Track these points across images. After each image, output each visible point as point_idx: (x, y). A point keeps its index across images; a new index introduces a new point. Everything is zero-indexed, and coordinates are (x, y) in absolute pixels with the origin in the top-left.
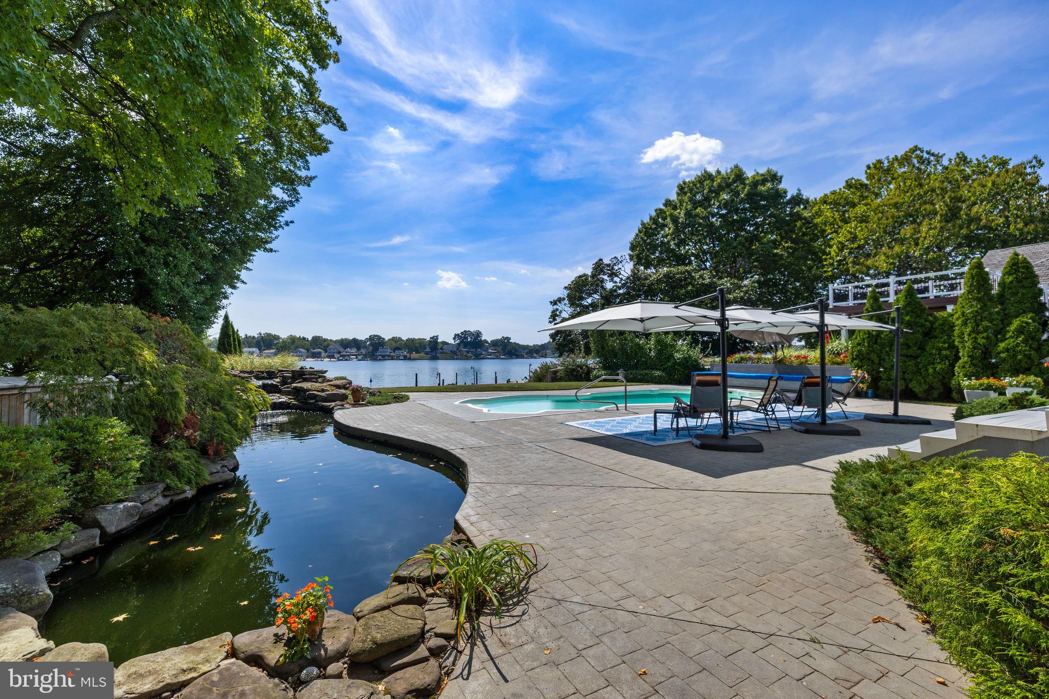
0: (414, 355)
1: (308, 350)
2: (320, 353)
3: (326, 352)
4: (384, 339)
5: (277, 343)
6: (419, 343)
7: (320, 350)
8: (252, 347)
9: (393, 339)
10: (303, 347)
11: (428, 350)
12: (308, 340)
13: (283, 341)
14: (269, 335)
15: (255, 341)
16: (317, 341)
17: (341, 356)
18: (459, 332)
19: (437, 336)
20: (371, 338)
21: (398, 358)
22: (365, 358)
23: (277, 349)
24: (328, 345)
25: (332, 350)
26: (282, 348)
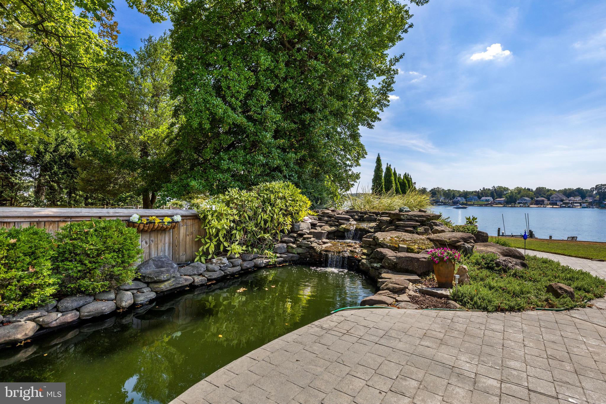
1: (532, 199)
2: (543, 201)
3: (549, 200)
5: (507, 193)
7: (543, 198)
8: (488, 196)
10: (527, 196)
12: (532, 191)
13: (511, 192)
14: (500, 188)
15: (490, 192)
16: (540, 191)
17: (564, 203)
20: (598, 187)
22: (591, 205)
23: (506, 197)
24: (551, 194)
25: (554, 199)
26: (510, 196)
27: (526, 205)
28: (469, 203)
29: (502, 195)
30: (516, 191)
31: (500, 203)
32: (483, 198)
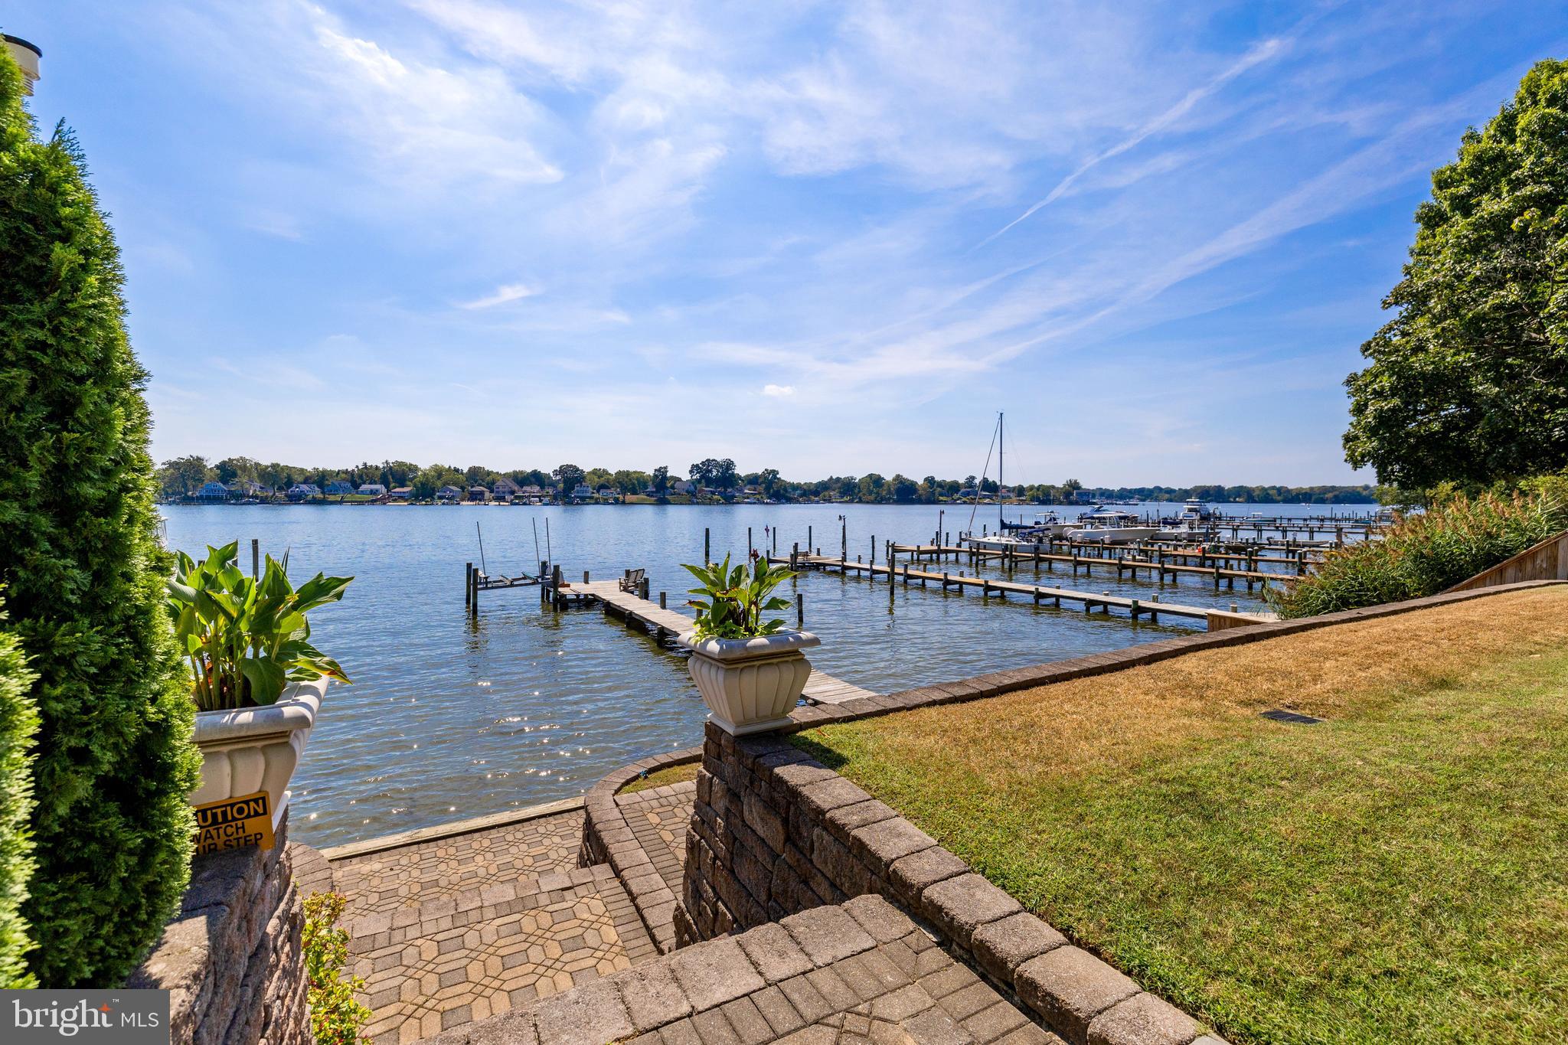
0: (629, 497)
1: (463, 488)
2: (482, 493)
3: (492, 491)
4: (582, 471)
5: (415, 477)
6: (638, 479)
7: (482, 488)
8: (375, 483)
9: (595, 472)
10: (455, 484)
11: (651, 489)
12: (462, 473)
13: (425, 474)
14: (401, 464)
15: (379, 473)
16: (476, 475)
17: (516, 498)
18: (699, 462)
19: (666, 468)
20: (563, 470)
21: (606, 503)
22: (554, 500)
23: (415, 486)
24: (493, 482)
25: (501, 489)
26: (422, 484)
27: (452, 500)
28: (332, 498)
29: (405, 480)
30: (433, 473)
31: (402, 497)
32: (364, 487)
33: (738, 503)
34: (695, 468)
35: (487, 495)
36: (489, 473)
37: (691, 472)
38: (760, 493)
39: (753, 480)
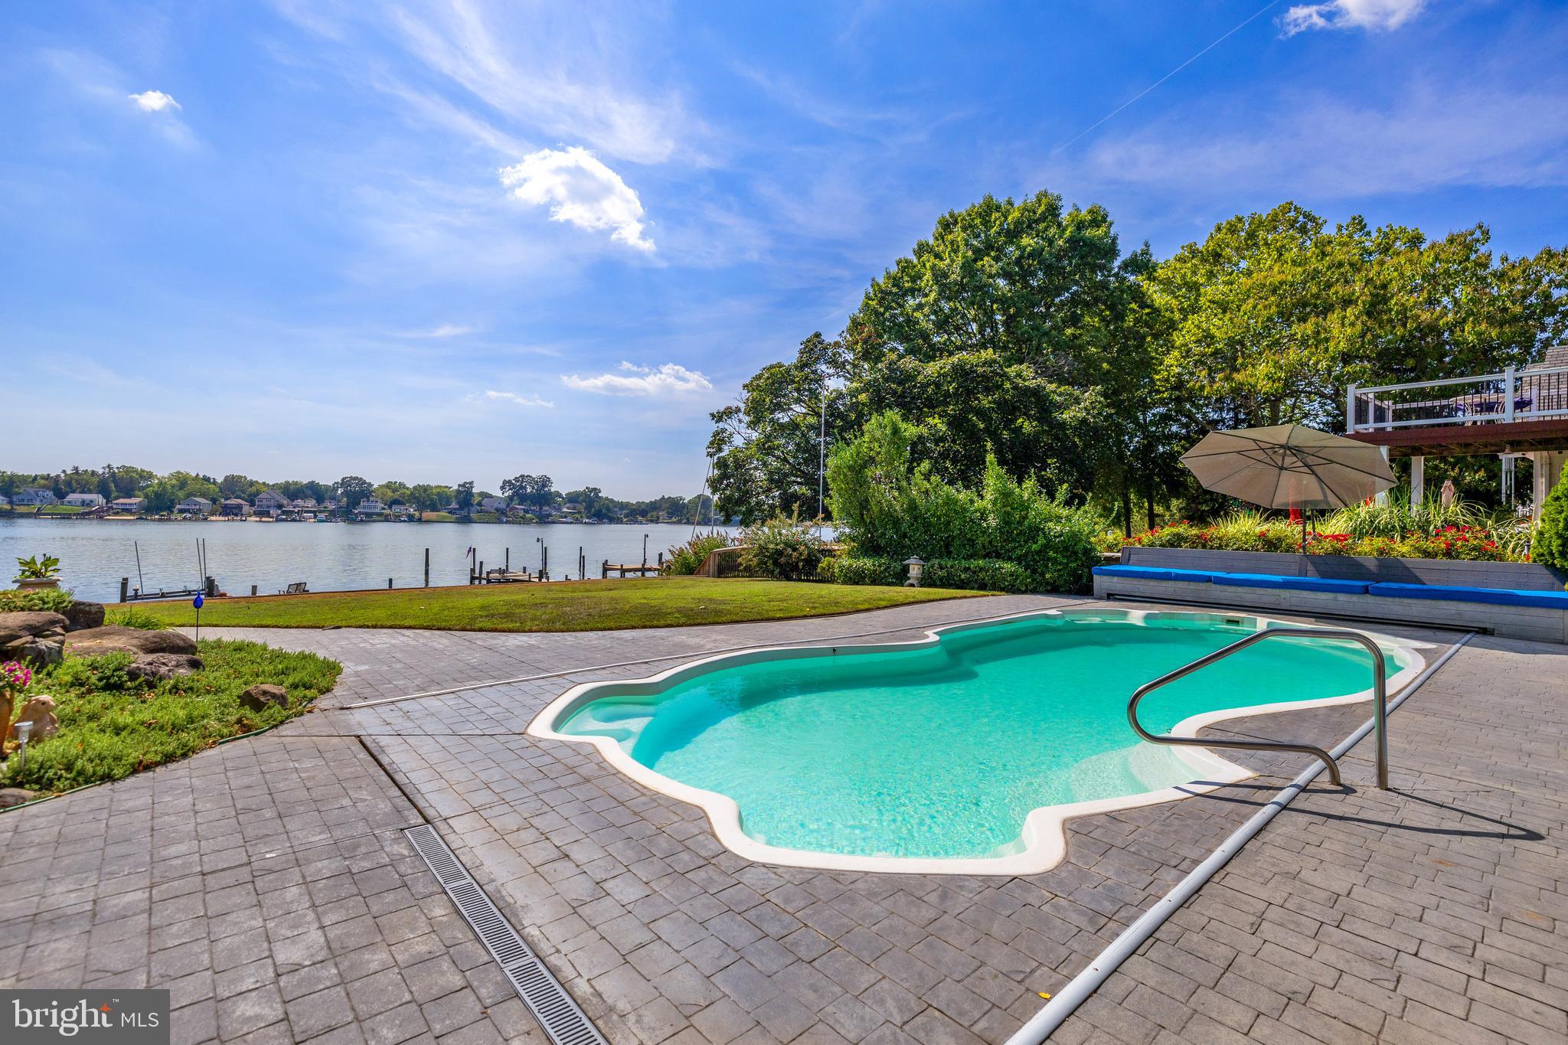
0: (428, 515)
1: (214, 501)
2: (239, 507)
3: (252, 504)
4: (370, 485)
5: (148, 486)
6: (438, 494)
7: (239, 501)
8: (90, 492)
9: (389, 486)
10: (204, 495)
11: (454, 505)
12: (215, 483)
13: (160, 484)
14: (128, 470)
15: (95, 480)
16: (233, 485)
17: (284, 513)
18: (512, 478)
19: (471, 483)
20: (345, 482)
21: (397, 519)
22: (332, 516)
23: (146, 496)
24: (258, 493)
25: (264, 502)
26: (157, 494)
27: (196, 515)
28: (22, 510)
29: (134, 489)
30: (174, 482)
31: (128, 511)
32: (73, 497)
33: (554, 523)
34: (506, 484)
35: (246, 509)
36: (252, 484)
37: (502, 488)
38: (579, 512)
39: (573, 498)
